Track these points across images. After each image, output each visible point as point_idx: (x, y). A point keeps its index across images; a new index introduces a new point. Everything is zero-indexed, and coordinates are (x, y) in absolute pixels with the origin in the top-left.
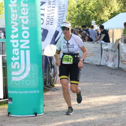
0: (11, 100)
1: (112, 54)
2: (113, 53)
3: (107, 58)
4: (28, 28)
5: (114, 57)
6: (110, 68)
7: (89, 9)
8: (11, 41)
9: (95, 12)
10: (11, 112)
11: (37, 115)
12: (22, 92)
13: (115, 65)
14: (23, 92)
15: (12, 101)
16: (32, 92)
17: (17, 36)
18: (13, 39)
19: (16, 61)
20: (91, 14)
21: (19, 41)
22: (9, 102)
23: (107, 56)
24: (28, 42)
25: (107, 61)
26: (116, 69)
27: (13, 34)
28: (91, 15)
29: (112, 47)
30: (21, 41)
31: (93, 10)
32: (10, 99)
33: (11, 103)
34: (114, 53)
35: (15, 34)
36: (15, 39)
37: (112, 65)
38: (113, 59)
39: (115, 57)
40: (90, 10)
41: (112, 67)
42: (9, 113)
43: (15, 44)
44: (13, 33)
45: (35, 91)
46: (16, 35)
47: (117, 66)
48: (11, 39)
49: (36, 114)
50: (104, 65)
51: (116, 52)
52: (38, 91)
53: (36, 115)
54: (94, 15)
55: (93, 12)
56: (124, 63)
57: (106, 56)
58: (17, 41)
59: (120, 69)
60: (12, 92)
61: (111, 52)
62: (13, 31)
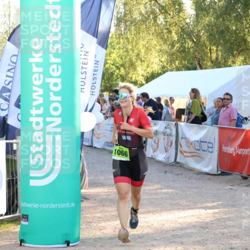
0: (26, 220)
1: (164, 139)
2: (166, 137)
3: (156, 145)
4: (59, 98)
5: (167, 145)
6: (160, 162)
7: (112, 63)
8: (31, 119)
9: (122, 68)
10: (25, 240)
11: (71, 245)
12: (45, 206)
13: (169, 157)
14: (47, 206)
15: (28, 221)
16: (63, 206)
17: (41, 111)
18: (34, 115)
19: (37, 153)
20: (114, 71)
21: (44, 119)
22: (22, 222)
23: (157, 142)
24: (58, 121)
25: (154, 151)
26: (171, 165)
27: (34, 108)
28: (116, 74)
29: (166, 127)
30: (48, 119)
31: (118, 65)
32: (25, 217)
33: (27, 223)
34: (167, 139)
35: (38, 107)
36: (37, 116)
37: (165, 158)
38: (165, 148)
39: (169, 144)
40: (113, 65)
41: (164, 160)
42: (22, 241)
43: (38, 124)
44: (34, 106)
45: (68, 204)
46: (39, 109)
47: (172, 160)
48: (31, 116)
49: (68, 243)
50: (150, 156)
51: (172, 136)
52: (73, 205)
53: (68, 245)
54: (121, 73)
55: (118, 68)
56: (185, 154)
57: (155, 142)
58: (40, 120)
59: (177, 165)
60: (29, 205)
61: (163, 136)
62: (35, 103)
